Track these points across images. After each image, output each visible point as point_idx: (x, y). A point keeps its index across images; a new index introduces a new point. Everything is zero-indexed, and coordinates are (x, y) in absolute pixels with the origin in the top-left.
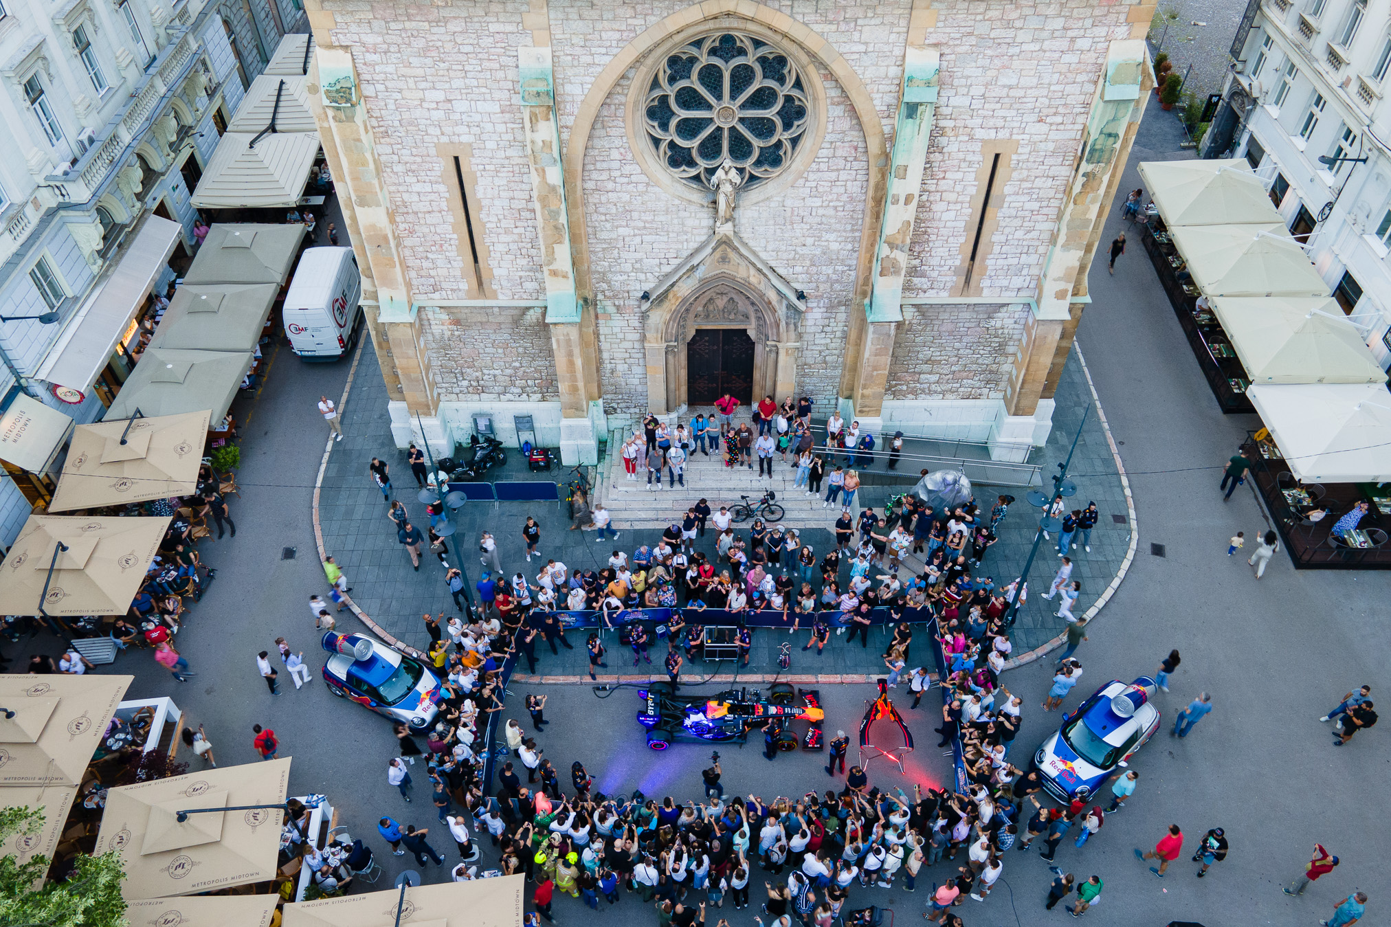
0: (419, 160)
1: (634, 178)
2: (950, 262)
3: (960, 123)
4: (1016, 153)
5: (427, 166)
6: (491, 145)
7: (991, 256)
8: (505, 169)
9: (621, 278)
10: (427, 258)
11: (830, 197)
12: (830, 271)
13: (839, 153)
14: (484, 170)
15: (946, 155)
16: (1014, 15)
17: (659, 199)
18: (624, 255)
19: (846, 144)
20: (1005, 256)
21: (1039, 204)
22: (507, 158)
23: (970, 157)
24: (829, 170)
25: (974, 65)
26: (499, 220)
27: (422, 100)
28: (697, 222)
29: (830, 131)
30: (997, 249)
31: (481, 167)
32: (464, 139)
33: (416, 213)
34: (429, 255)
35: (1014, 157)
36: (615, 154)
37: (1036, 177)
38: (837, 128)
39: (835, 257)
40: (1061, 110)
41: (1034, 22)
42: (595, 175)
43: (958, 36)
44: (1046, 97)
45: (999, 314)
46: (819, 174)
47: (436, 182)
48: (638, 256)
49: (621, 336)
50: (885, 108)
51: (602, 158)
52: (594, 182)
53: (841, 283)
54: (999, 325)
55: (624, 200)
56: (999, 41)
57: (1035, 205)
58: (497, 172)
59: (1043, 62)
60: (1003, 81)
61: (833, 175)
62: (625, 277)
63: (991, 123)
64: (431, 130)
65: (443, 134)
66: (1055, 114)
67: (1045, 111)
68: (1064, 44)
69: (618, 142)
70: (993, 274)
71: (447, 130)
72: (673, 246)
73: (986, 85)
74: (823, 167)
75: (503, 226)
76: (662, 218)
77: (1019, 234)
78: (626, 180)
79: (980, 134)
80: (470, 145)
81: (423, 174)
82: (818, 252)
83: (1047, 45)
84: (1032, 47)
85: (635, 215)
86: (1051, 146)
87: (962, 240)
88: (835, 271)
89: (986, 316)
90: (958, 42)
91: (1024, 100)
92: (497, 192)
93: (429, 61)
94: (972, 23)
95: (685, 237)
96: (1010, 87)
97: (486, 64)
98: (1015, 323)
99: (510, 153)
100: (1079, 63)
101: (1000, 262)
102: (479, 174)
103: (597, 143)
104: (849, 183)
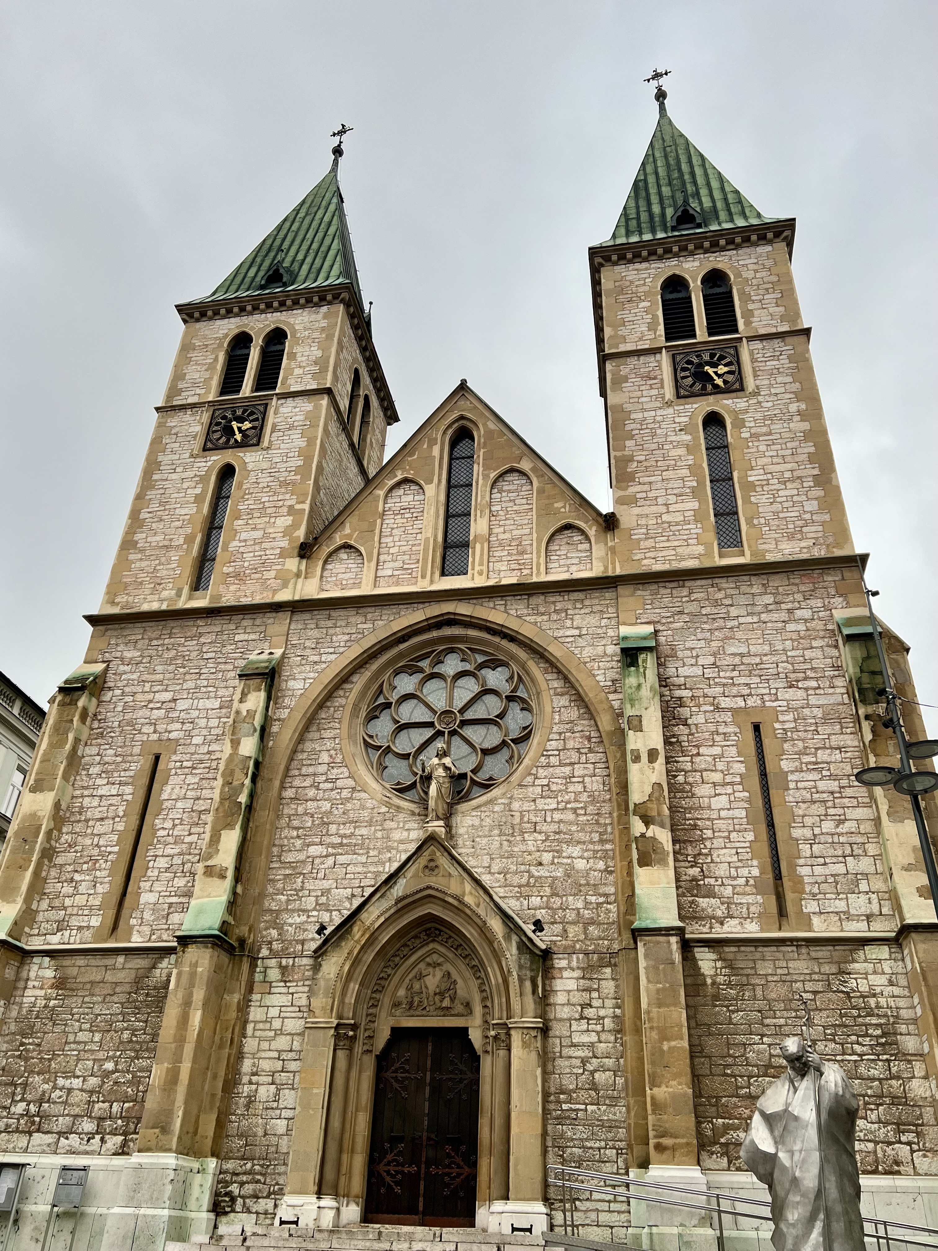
0: (119, 759)
1: (339, 783)
2: (744, 872)
3: (699, 693)
4: (777, 721)
5: (124, 766)
6: (197, 740)
7: (801, 861)
8: (203, 765)
9: (298, 920)
10: (72, 880)
11: (567, 797)
12: (580, 905)
13: (570, 744)
14: (181, 767)
15: (693, 727)
16: (720, 595)
17: (363, 807)
18: (309, 885)
19: (577, 735)
20: (821, 860)
21: (836, 783)
22: (209, 753)
23: (722, 729)
24: (561, 765)
25: (693, 637)
26: (174, 826)
27: (150, 701)
28: (405, 834)
29: (557, 721)
30: (805, 849)
31: (178, 764)
32: (173, 736)
33: (87, 821)
34: (77, 877)
35: (777, 725)
36: (325, 758)
37: (817, 749)
38: (565, 717)
39: (583, 882)
40: (809, 673)
41: (743, 600)
42: (297, 782)
43: (669, 614)
44: (787, 662)
45: (856, 966)
46: (551, 769)
47: (126, 784)
48: (326, 884)
49: (277, 1024)
50: (610, 683)
51: (309, 762)
52: (294, 790)
53: (600, 924)
54: (864, 987)
55: (324, 809)
56: (713, 616)
57: (834, 785)
58: (195, 768)
59: (768, 632)
60: (733, 650)
61: (567, 770)
62: (304, 918)
63: (735, 690)
64: (145, 730)
65: (155, 732)
66: (806, 679)
67: (792, 676)
68: (784, 616)
69: (329, 744)
70: (816, 890)
71: (161, 727)
72: (372, 869)
73: (714, 655)
74: (554, 760)
75: (175, 833)
76: (364, 831)
77: (828, 826)
78: (330, 785)
79: (725, 703)
80: (177, 740)
81: (116, 774)
82: (559, 873)
83: (764, 617)
84: (749, 619)
85: (333, 828)
86: (818, 713)
87: (750, 836)
88: (587, 903)
89: (834, 970)
90: (672, 620)
91: (763, 666)
92: (184, 791)
93: (171, 668)
94: (680, 604)
95: (389, 855)
96: (742, 655)
97: (222, 666)
98: (891, 983)
99: (214, 747)
100: (808, 630)
101: (818, 870)
102: (173, 771)
103: (308, 746)
104: (587, 779)
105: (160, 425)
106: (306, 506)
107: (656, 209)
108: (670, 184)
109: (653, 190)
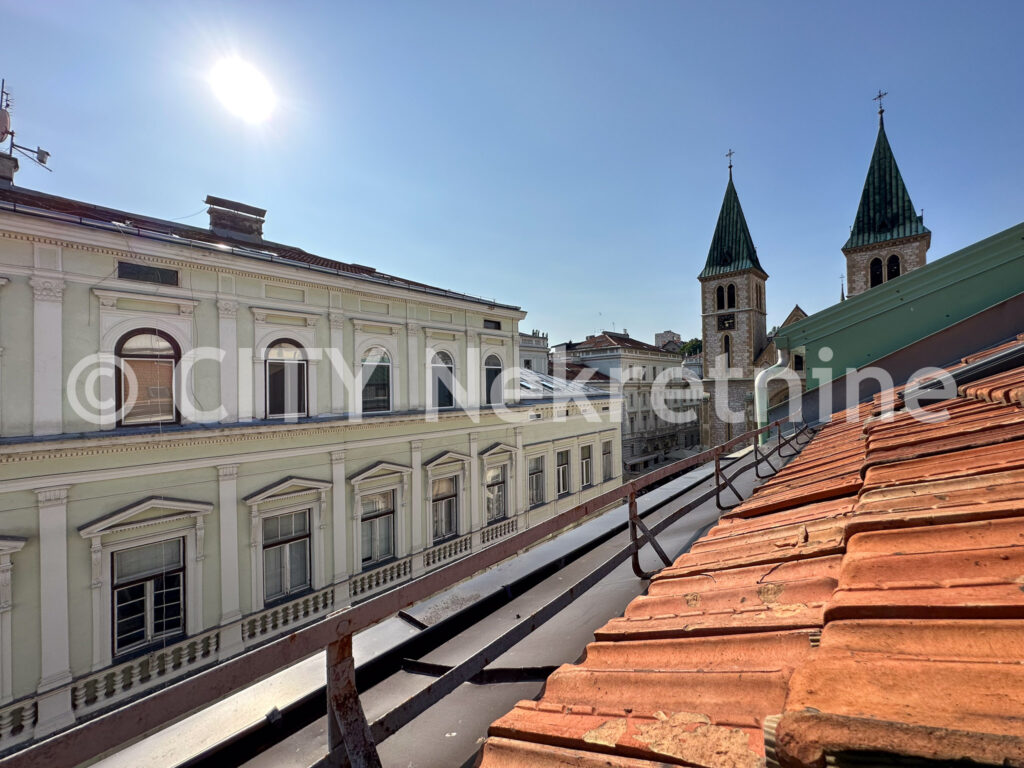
105: (704, 321)
106: (752, 350)
107: (872, 213)
108: (879, 193)
109: (871, 199)
